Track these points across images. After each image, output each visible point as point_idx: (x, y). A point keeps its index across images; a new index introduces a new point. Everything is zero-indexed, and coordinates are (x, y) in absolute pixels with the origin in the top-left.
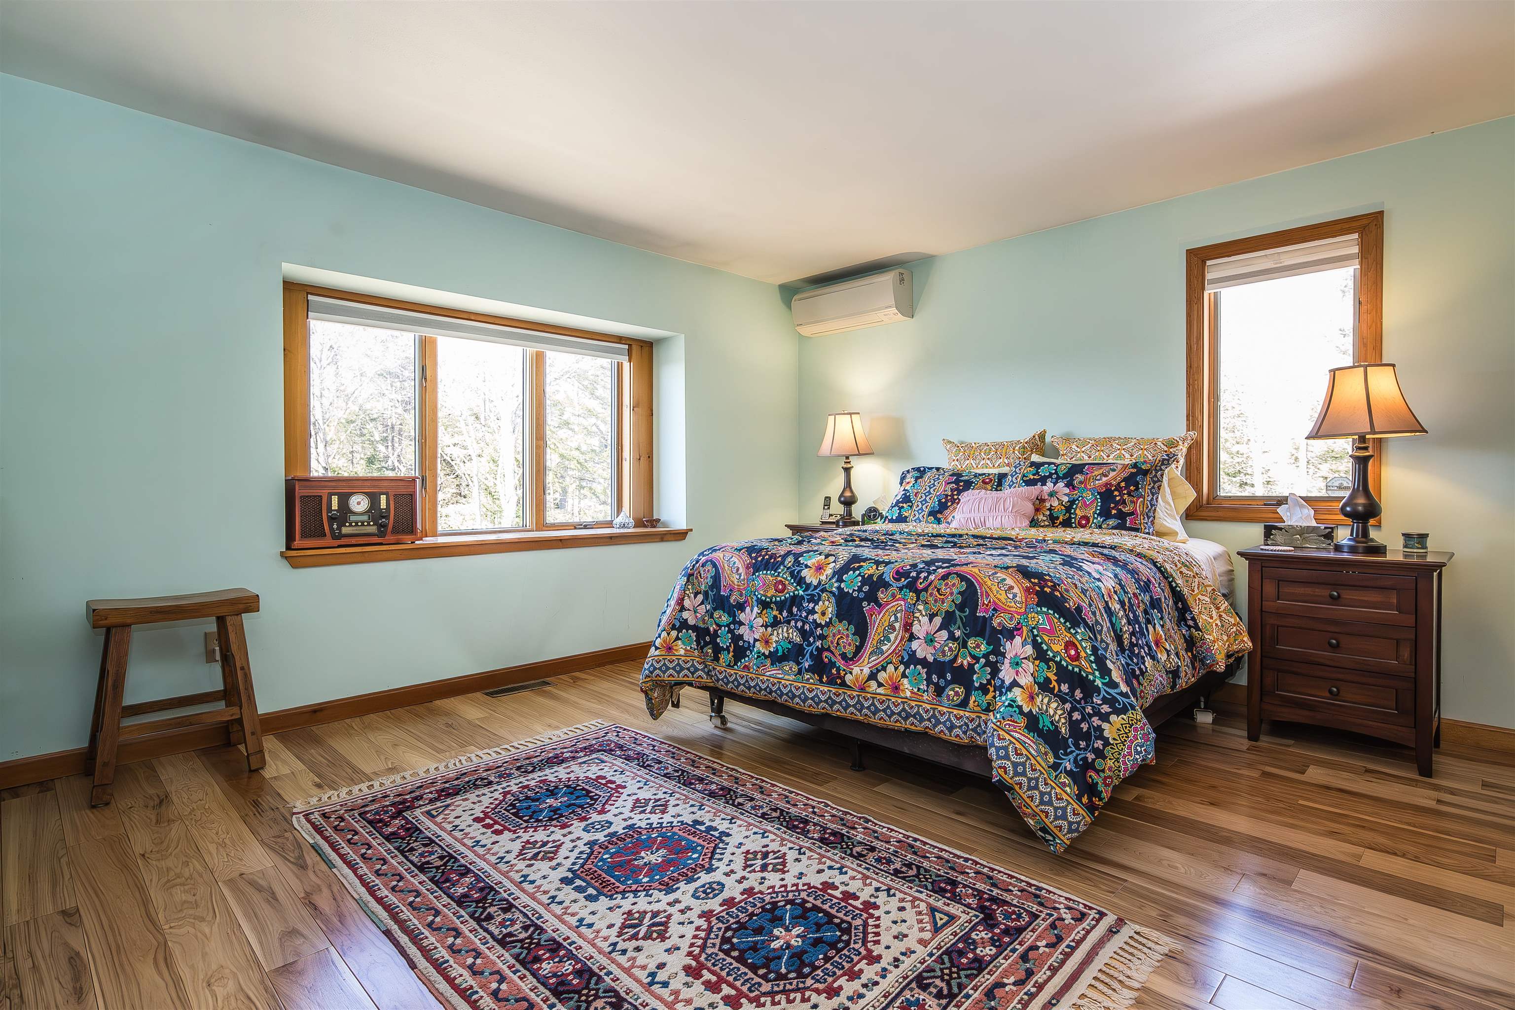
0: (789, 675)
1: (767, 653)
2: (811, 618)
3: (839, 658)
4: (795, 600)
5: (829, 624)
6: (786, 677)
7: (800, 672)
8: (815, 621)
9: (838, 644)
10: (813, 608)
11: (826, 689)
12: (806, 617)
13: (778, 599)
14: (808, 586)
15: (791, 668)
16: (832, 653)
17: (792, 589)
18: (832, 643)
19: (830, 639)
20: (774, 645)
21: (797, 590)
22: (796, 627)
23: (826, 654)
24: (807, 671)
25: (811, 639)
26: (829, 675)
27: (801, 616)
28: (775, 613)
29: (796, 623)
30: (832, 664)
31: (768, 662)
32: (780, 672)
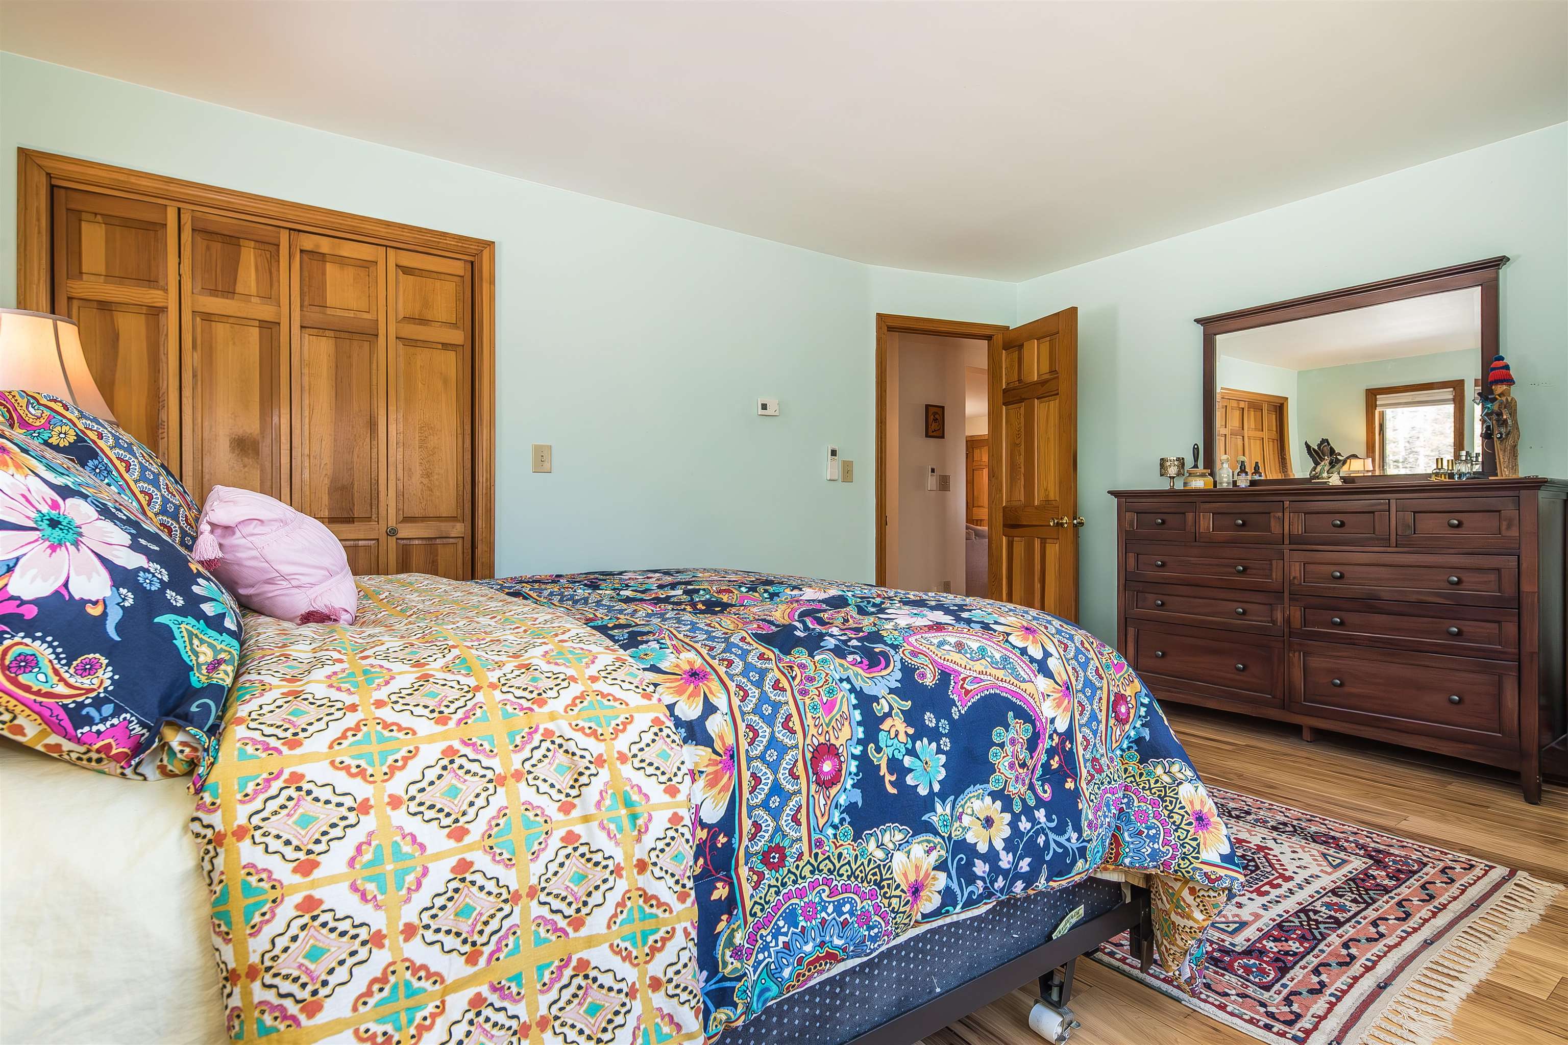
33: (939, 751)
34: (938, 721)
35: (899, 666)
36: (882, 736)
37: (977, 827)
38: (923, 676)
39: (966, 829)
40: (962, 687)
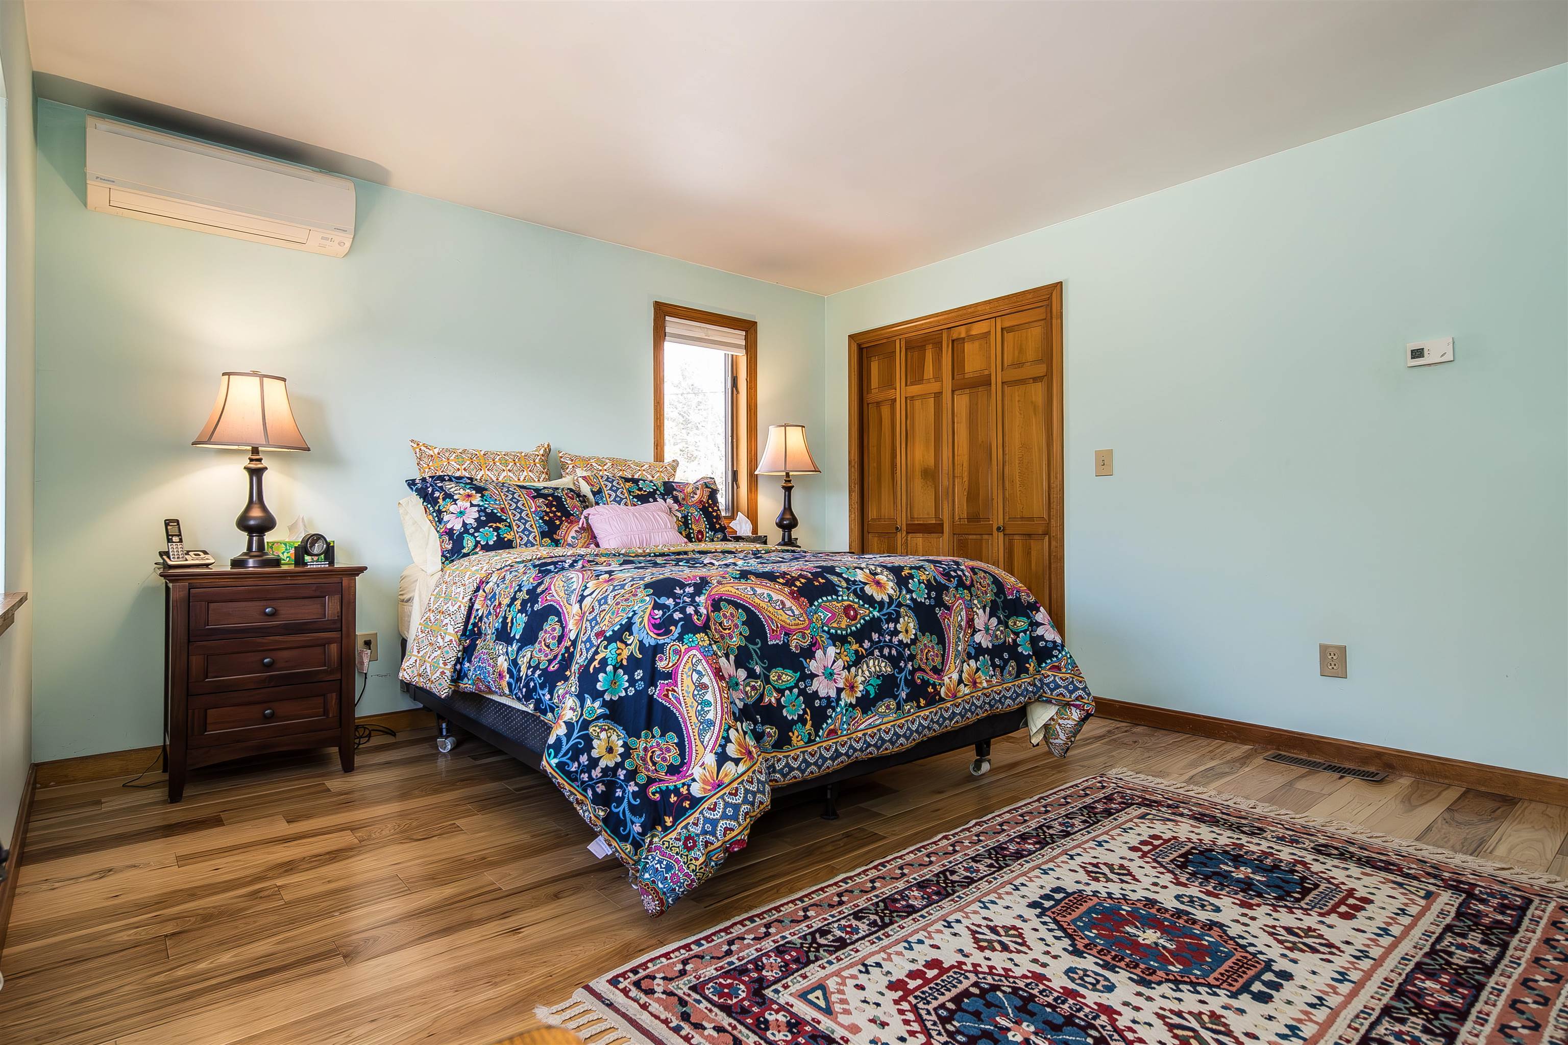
0: (888, 715)
1: (854, 702)
2: (895, 640)
3: (931, 673)
4: (873, 625)
5: (914, 641)
6: (885, 720)
7: (899, 707)
8: (900, 642)
9: (927, 659)
10: (895, 628)
11: (927, 713)
12: (891, 641)
13: (854, 628)
14: (881, 604)
15: (888, 707)
16: (924, 671)
17: (866, 613)
18: (921, 660)
19: (919, 656)
20: (861, 687)
21: (871, 612)
22: (882, 656)
23: (918, 674)
24: (906, 701)
25: (902, 664)
26: (926, 696)
27: (885, 641)
28: (855, 646)
29: (881, 651)
30: (926, 683)
31: (858, 713)
32: (877, 717)
33: (626, 689)
34: (641, 680)
35: (661, 642)
36: (613, 645)
37: (604, 745)
38: (661, 660)
39: (598, 737)
40: (668, 690)
